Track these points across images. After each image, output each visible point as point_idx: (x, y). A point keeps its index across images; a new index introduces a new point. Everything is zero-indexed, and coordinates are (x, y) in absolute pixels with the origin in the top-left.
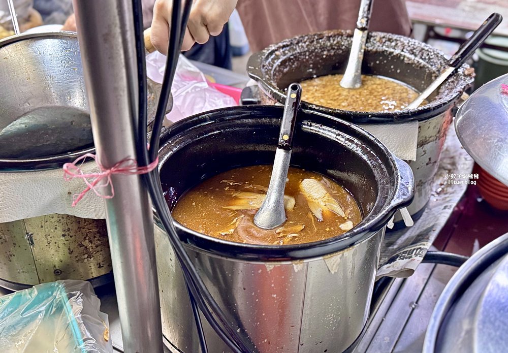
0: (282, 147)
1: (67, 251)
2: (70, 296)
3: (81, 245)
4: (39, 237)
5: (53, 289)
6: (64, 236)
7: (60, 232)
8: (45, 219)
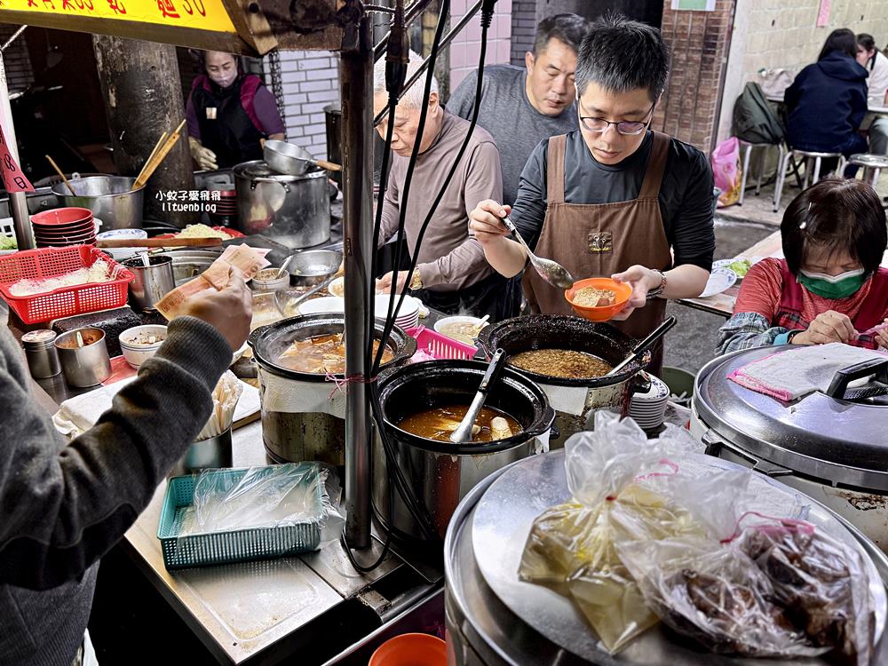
0: (481, 391)
1: (325, 441)
2: (321, 471)
3: (335, 438)
4: (309, 427)
5: (311, 465)
6: (325, 430)
7: (323, 427)
8: (315, 415)
